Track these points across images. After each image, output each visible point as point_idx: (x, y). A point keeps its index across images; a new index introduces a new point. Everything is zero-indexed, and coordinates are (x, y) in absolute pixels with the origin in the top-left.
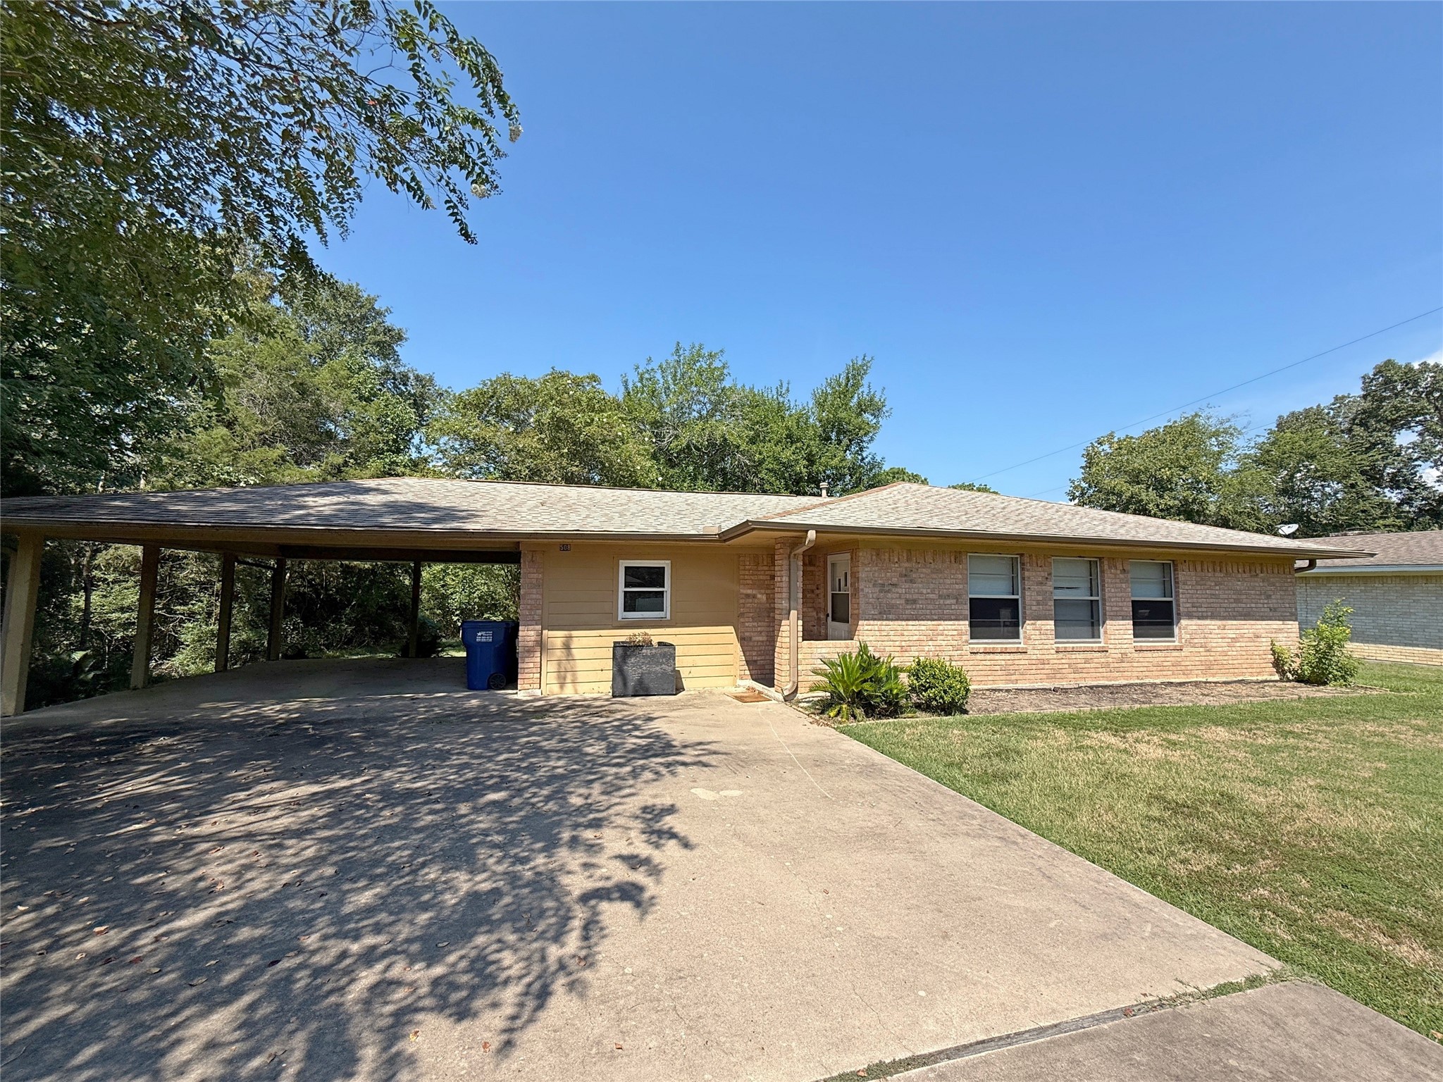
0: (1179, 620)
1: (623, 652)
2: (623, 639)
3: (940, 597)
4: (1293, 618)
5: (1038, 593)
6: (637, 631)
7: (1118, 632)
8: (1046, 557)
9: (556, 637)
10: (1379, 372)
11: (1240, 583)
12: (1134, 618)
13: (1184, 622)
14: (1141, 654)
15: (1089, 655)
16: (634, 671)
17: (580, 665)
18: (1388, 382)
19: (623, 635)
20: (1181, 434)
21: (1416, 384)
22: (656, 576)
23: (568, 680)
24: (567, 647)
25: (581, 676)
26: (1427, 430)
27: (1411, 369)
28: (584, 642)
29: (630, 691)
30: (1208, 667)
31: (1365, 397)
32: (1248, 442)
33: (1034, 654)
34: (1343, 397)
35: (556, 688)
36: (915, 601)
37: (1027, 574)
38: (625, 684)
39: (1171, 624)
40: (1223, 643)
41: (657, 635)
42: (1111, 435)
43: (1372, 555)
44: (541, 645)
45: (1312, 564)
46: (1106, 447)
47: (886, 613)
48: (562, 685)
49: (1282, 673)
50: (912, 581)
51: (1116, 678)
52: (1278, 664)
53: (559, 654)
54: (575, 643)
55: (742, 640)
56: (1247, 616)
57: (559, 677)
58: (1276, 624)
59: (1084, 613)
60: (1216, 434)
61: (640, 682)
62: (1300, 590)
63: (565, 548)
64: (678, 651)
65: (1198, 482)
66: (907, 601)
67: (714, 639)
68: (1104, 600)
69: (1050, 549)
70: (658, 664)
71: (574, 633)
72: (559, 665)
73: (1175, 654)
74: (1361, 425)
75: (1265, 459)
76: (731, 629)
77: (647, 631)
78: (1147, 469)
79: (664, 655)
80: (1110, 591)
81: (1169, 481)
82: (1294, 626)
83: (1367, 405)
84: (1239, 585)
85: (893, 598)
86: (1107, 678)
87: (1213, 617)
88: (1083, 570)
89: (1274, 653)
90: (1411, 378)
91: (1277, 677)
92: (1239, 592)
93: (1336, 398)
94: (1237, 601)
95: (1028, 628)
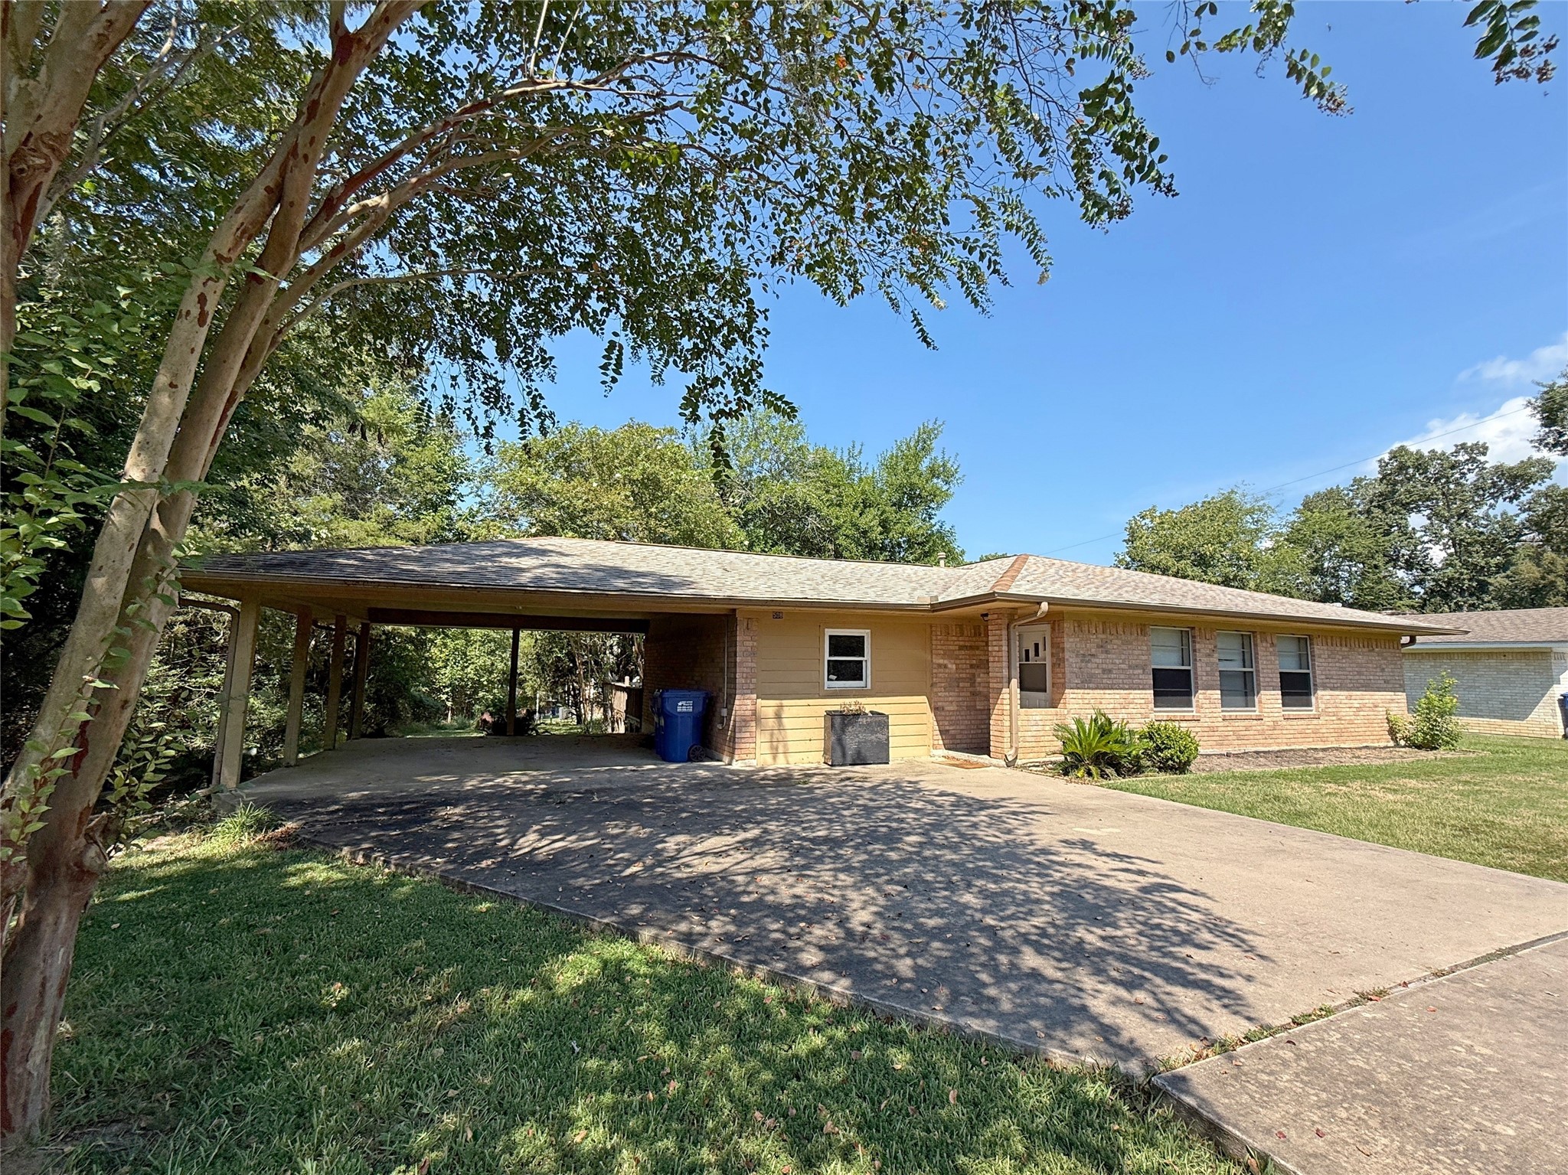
0: (1316, 690)
1: (840, 723)
2: (838, 708)
3: (1130, 667)
4: (1401, 688)
5: (1207, 664)
6: (847, 701)
7: (1270, 699)
8: (1212, 630)
9: (767, 707)
10: (1394, 456)
11: (1360, 657)
12: (1282, 689)
13: (1320, 693)
14: (1290, 722)
15: (1246, 723)
16: (851, 743)
17: (790, 735)
18: (1402, 468)
19: (835, 704)
20: (1220, 511)
21: (1426, 471)
22: (854, 646)
23: (781, 750)
24: (778, 717)
25: (792, 746)
26: (1437, 515)
27: (1422, 456)
28: (794, 711)
29: (849, 760)
30: (1340, 734)
31: (1381, 480)
32: (1282, 519)
33: (1205, 722)
34: (1361, 480)
35: (769, 759)
36: (1110, 671)
37: (1198, 646)
38: (844, 755)
39: (1309, 694)
40: (1351, 712)
41: (869, 704)
42: (1154, 509)
43: (1467, 632)
44: (756, 716)
45: (1413, 641)
46: (1147, 521)
47: (1087, 682)
48: (775, 755)
49: (1395, 739)
50: (1107, 652)
51: (1270, 745)
52: (1392, 732)
53: (771, 723)
54: (786, 713)
55: (936, 709)
56: (1367, 687)
57: (772, 748)
58: (1388, 695)
59: (1239, 683)
60: (1250, 512)
61: (859, 753)
62: (1407, 663)
63: (777, 615)
64: (891, 721)
65: (1239, 559)
66: (1104, 671)
67: (910, 708)
68: (1258, 671)
69: (1215, 623)
70: (873, 732)
71: (785, 702)
72: (772, 735)
73: (1315, 722)
74: (1379, 507)
75: (1296, 538)
76: (924, 699)
77: (860, 700)
78: (1190, 544)
79: (879, 724)
80: (1263, 663)
81: (1212, 557)
82: (1402, 697)
83: (1382, 488)
84: (1360, 659)
85: (1093, 667)
86: (1263, 745)
87: (1342, 688)
88: (1236, 644)
89: (1389, 721)
90: (1421, 464)
91: (1392, 744)
92: (1360, 665)
93: (1355, 480)
94: (1359, 673)
95: (1200, 697)
